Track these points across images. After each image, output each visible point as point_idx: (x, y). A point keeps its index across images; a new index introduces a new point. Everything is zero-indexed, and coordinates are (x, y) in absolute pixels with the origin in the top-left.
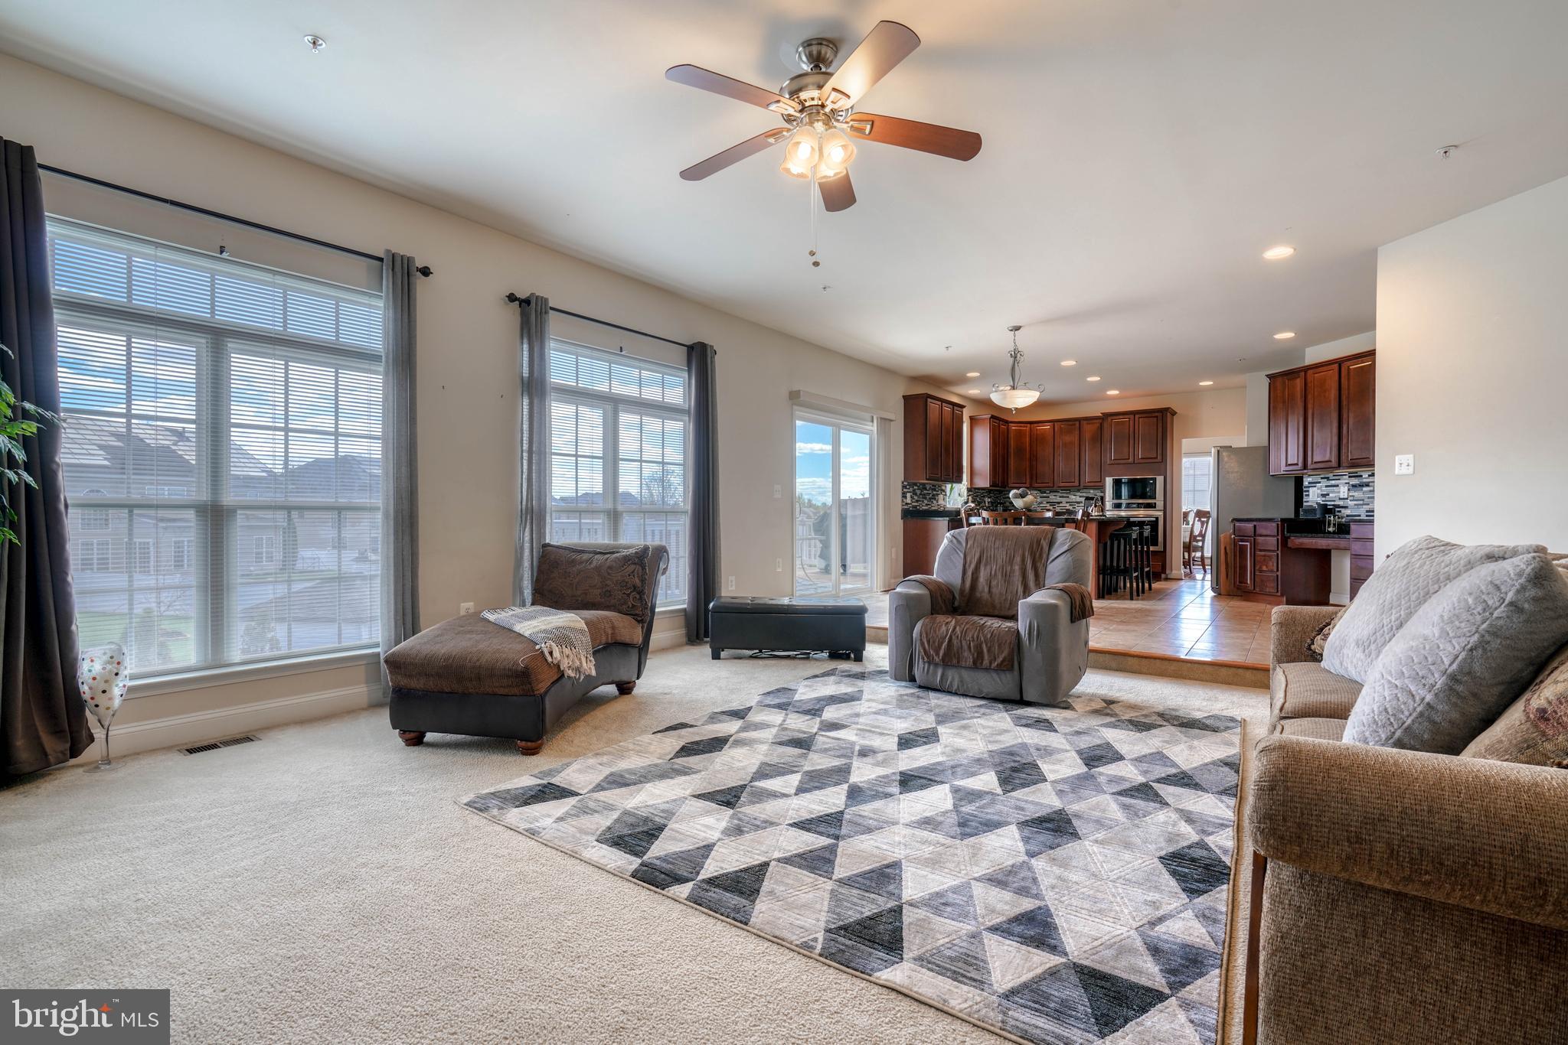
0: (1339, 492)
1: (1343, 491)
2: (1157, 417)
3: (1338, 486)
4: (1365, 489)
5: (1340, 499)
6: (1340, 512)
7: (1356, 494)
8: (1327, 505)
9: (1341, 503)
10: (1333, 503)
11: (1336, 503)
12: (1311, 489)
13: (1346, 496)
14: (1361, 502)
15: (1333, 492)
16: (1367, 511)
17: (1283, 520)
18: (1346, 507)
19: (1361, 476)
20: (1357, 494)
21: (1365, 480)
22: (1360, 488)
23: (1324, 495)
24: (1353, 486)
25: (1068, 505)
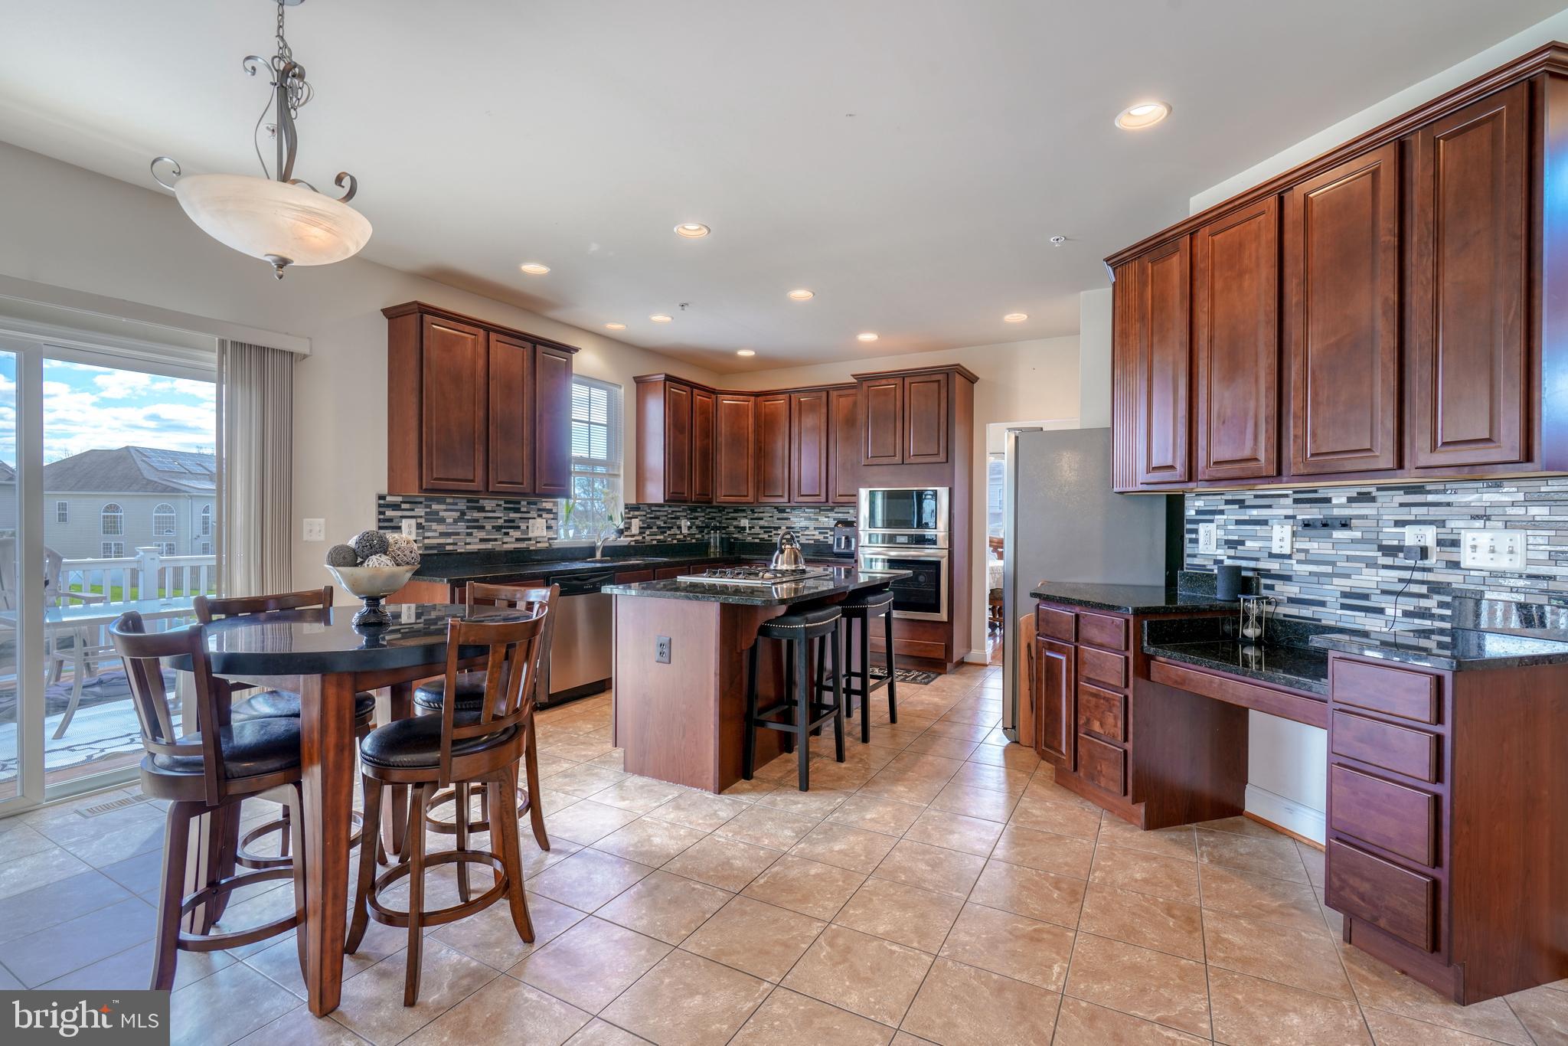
0: (1270, 539)
1: (1281, 538)
2: (939, 381)
3: (1265, 522)
4: (1339, 534)
5: (1271, 556)
6: (1271, 587)
7: (1313, 546)
8: (1239, 569)
9: (1274, 566)
10: (1252, 564)
11: (1262, 565)
12: (1202, 528)
13: (1287, 551)
14: (1329, 569)
15: (1255, 538)
16: (1345, 595)
17: (1139, 613)
18: (1286, 578)
19: (1328, 500)
20: (1315, 546)
21: (1336, 512)
22: (1325, 532)
23: (1232, 544)
24: (1307, 525)
25: (817, 533)
